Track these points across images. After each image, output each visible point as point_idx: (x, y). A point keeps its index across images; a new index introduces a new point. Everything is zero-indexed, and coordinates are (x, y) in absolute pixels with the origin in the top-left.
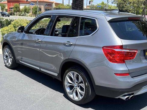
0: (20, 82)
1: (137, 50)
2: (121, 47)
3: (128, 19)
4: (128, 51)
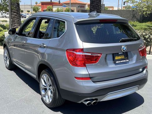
0: (9, 83)
1: (101, 54)
2: (82, 50)
4: (90, 54)
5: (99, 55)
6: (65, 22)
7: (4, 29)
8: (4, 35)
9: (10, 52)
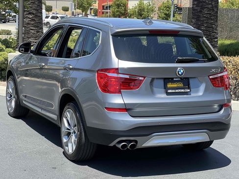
1: (144, 77)
3: (148, 32)
4: (127, 77)
5: (141, 78)
6: (99, 33)
7: (7, 47)
8: (6, 60)
9: (20, 87)
